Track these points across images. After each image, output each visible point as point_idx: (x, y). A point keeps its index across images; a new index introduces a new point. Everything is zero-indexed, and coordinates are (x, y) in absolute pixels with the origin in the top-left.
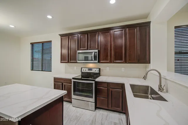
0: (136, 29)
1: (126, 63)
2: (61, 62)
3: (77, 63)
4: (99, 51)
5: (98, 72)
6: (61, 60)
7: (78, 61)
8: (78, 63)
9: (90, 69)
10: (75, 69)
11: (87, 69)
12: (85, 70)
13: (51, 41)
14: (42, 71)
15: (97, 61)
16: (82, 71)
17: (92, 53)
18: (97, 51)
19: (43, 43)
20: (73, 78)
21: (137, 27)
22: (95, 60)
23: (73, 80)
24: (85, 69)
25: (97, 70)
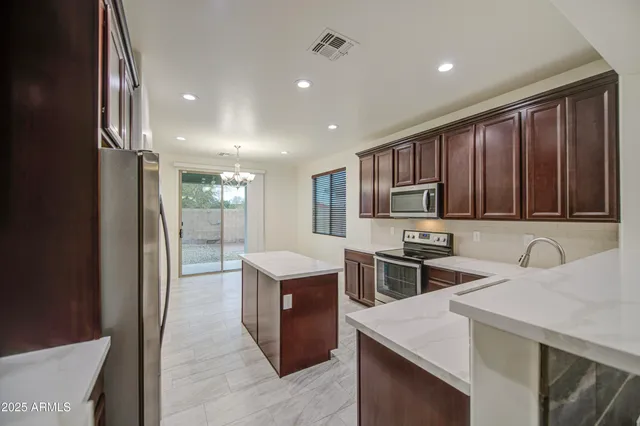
0: (559, 107)
1: (526, 220)
2: (361, 217)
3: (389, 217)
4: (441, 187)
5: (445, 244)
6: (361, 212)
7: (392, 214)
8: (392, 218)
9: (425, 235)
10: (392, 232)
11: (417, 234)
12: (411, 236)
13: (344, 169)
14: (330, 234)
15: (435, 215)
16: (406, 239)
17: (422, 192)
18: (434, 186)
19: (331, 174)
20: (378, 254)
21: (563, 97)
22: (428, 211)
23: (376, 257)
24: (411, 234)
25: (442, 239)
